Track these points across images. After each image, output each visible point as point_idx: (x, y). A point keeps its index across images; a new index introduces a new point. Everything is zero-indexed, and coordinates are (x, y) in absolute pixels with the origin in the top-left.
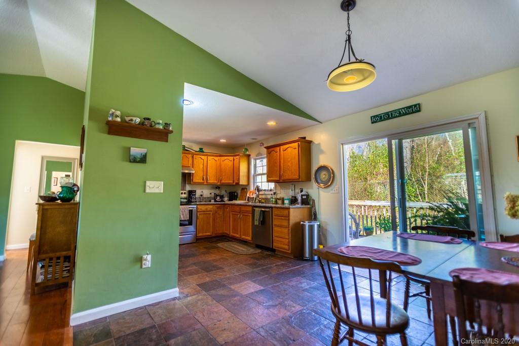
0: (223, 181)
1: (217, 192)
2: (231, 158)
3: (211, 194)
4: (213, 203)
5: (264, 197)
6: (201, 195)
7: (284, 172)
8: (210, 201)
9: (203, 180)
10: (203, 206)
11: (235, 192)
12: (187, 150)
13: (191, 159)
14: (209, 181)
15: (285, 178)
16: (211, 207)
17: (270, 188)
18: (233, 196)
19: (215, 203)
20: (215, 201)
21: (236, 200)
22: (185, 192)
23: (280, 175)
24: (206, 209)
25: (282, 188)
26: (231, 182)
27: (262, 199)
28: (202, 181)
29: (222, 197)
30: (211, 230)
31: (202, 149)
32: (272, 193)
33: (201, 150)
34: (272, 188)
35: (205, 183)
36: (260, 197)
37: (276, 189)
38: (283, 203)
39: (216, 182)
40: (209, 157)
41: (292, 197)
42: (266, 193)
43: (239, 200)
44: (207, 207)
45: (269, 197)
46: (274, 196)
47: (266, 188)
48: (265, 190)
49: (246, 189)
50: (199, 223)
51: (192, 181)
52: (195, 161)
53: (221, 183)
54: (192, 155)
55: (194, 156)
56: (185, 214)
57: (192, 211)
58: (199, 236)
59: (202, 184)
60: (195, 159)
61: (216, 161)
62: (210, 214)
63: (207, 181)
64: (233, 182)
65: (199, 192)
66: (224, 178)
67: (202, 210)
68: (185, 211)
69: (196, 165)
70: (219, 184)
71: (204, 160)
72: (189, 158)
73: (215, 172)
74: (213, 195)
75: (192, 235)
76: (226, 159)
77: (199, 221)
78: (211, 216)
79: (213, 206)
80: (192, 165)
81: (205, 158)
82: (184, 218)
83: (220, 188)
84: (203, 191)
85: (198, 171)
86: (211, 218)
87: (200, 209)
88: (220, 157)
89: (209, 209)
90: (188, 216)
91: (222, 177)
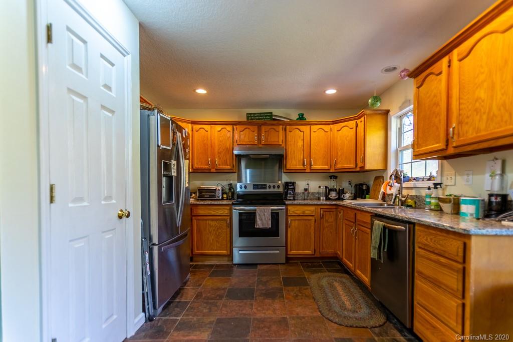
0: (339, 166)
1: (332, 184)
2: (352, 124)
3: (320, 187)
4: (324, 202)
5: (413, 193)
6: (306, 190)
7: (460, 123)
8: (319, 199)
9: (304, 165)
10: (298, 208)
11: (362, 185)
12: (274, 119)
13: (281, 133)
14: (314, 167)
15: (463, 140)
16: (312, 208)
17: (428, 175)
18: (361, 192)
19: (328, 202)
20: (328, 199)
21: (365, 198)
22: (274, 184)
23: (447, 134)
24: (304, 212)
25: (458, 172)
26: (352, 165)
27: (407, 197)
28: (301, 167)
29: (341, 192)
30: (313, 248)
31: (303, 115)
32: (430, 184)
33: (301, 117)
34: (434, 174)
35: (308, 170)
36: (405, 192)
37: (442, 175)
38: (457, 211)
39: (326, 167)
40: (312, 126)
41: (491, 195)
42: (419, 184)
43: (370, 198)
44: (306, 208)
45: (424, 193)
46: (434, 193)
47: (421, 174)
48: (416, 179)
49: (382, 177)
50: (291, 234)
51: (286, 167)
52: (289, 135)
53: (335, 169)
54: (284, 127)
55: (288, 127)
56: (265, 219)
57: (278, 214)
58: (291, 254)
59: (302, 172)
60: (290, 132)
61: (327, 132)
62: (311, 220)
63: (310, 167)
64: (354, 167)
65: (301, 185)
66: (339, 159)
67: (296, 213)
68: (264, 215)
69: (290, 141)
70: (334, 171)
71: (305, 133)
72: (278, 132)
73: (325, 151)
74: (323, 190)
75: (278, 252)
76: (343, 127)
77: (291, 231)
78: (312, 225)
79: (316, 207)
80: (284, 142)
81: (305, 129)
82: (263, 225)
83: (335, 177)
84: (309, 182)
85: (294, 152)
86: (312, 228)
87: (293, 212)
88: (333, 124)
89: (307, 213)
90: (270, 223)
91: (337, 159)
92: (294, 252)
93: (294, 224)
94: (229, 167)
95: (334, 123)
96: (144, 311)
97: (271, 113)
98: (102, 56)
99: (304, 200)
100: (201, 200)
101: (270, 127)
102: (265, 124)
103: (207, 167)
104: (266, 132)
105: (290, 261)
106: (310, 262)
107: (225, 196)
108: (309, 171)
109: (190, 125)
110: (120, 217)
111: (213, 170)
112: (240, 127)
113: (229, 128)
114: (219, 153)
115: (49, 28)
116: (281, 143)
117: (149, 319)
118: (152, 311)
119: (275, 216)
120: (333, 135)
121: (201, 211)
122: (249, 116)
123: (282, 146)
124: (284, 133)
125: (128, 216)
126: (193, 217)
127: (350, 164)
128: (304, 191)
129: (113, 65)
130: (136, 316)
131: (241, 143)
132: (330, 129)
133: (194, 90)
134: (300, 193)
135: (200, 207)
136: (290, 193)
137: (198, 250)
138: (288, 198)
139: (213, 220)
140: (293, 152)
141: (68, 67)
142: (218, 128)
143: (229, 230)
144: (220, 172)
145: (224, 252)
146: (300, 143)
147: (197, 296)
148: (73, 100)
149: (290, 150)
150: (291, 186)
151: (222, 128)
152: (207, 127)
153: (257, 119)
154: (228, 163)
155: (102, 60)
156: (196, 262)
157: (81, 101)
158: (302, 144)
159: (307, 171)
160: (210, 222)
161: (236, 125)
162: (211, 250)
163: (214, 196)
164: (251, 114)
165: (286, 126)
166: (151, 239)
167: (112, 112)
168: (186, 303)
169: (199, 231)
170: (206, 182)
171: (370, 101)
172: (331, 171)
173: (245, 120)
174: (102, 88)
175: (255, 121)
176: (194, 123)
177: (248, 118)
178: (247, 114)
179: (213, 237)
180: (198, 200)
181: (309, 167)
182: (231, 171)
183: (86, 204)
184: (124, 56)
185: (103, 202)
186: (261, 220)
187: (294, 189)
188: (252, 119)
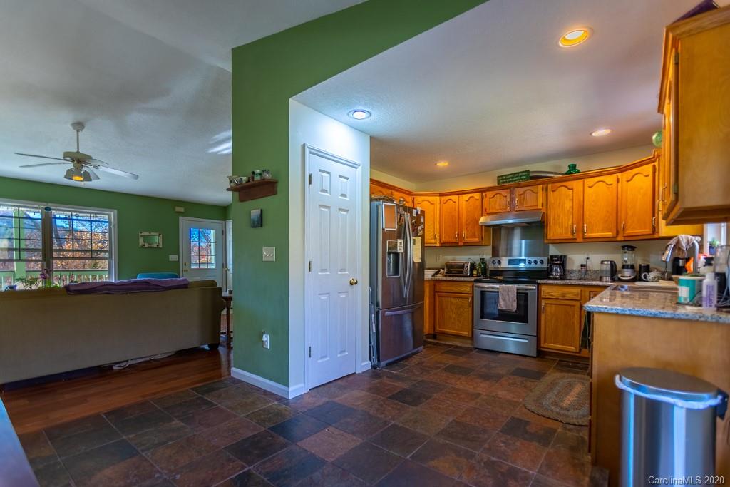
0: (629, 232)
1: (620, 258)
2: (648, 169)
3: (602, 262)
6: (583, 266)
8: (601, 279)
9: (573, 233)
10: (555, 289)
13: (541, 194)
14: (589, 235)
22: (535, 259)
24: (563, 295)
26: (648, 230)
28: (570, 236)
29: (642, 270)
31: (575, 166)
33: (572, 170)
35: (580, 240)
39: (609, 234)
40: (586, 180)
50: (545, 322)
51: (547, 237)
52: (552, 196)
53: (625, 237)
54: (545, 186)
55: (550, 186)
56: (509, 300)
57: (526, 295)
58: (545, 346)
59: (570, 242)
60: (553, 191)
61: (611, 185)
62: (574, 306)
63: (583, 235)
64: (651, 233)
65: (576, 259)
66: (630, 222)
67: (552, 295)
68: (508, 295)
69: (554, 203)
70: (623, 239)
71: (575, 190)
72: (537, 193)
73: (608, 212)
74: (607, 266)
75: (526, 341)
76: (635, 175)
77: (545, 318)
78: (576, 312)
79: (583, 289)
80: (545, 205)
81: (577, 185)
82: (506, 307)
83: (632, 248)
84: (590, 256)
85: (559, 216)
86: (576, 316)
87: (548, 293)
88: (622, 172)
89: (569, 296)
90: (515, 304)
91: (627, 222)
92: (548, 345)
93: (550, 310)
94: (477, 240)
95: (623, 169)
96: (370, 360)
97: (528, 171)
98: (340, 176)
99: (580, 279)
100: (450, 276)
101: (525, 188)
102: (519, 186)
103: (454, 240)
104: (520, 195)
105: (547, 357)
106: (572, 362)
107: (475, 272)
108: (582, 240)
109: (438, 198)
110: (351, 284)
111: (461, 244)
112: (490, 194)
113: (477, 196)
114: (467, 225)
115: (310, 176)
116: (540, 207)
117: (374, 367)
118: (376, 362)
119: (522, 298)
120: (622, 187)
121: (444, 287)
122: (500, 179)
123: (542, 211)
124: (545, 194)
125: (356, 283)
126: (436, 294)
127: (645, 229)
128: (580, 268)
129: (347, 178)
130: (363, 361)
131: (491, 211)
132: (616, 179)
133: (436, 164)
134: (575, 271)
135: (442, 283)
136: (556, 270)
137: (440, 327)
138: (551, 276)
139: (455, 297)
140: (556, 217)
141: (320, 193)
142: (466, 197)
143: (470, 309)
144: (469, 245)
145: (465, 333)
146: (568, 205)
147: (419, 364)
148: (322, 211)
149: (553, 215)
150: (556, 260)
151: (470, 197)
152: (455, 198)
153: (509, 182)
154: (477, 234)
155: (340, 178)
156: (440, 340)
157: (326, 210)
158: (571, 205)
159: (578, 240)
160: (452, 300)
161: (485, 191)
162: (453, 329)
163: (462, 272)
164: (502, 176)
165: (548, 184)
166: (377, 305)
167: (347, 211)
168: (407, 366)
169: (442, 309)
170: (458, 257)
171: (654, 137)
172: (619, 239)
173: (496, 184)
174: (340, 197)
175: (507, 184)
176: (442, 195)
177: (499, 181)
178: (498, 177)
179: (454, 316)
180: (446, 276)
181: (581, 234)
182: (480, 244)
183: (328, 273)
184: (356, 168)
185: (339, 273)
186: (504, 300)
187: (563, 265)
188: (503, 183)
